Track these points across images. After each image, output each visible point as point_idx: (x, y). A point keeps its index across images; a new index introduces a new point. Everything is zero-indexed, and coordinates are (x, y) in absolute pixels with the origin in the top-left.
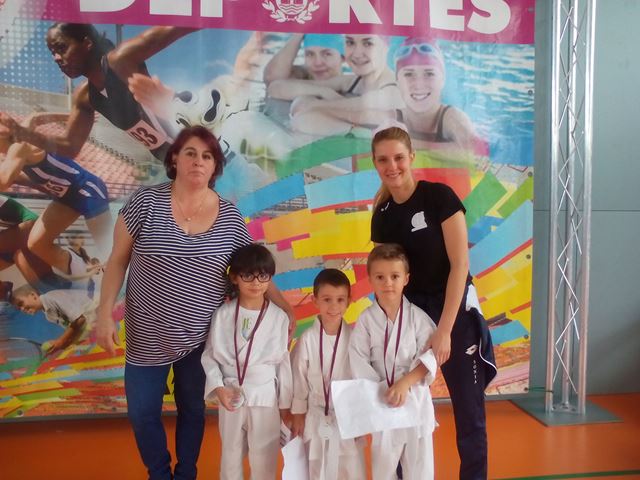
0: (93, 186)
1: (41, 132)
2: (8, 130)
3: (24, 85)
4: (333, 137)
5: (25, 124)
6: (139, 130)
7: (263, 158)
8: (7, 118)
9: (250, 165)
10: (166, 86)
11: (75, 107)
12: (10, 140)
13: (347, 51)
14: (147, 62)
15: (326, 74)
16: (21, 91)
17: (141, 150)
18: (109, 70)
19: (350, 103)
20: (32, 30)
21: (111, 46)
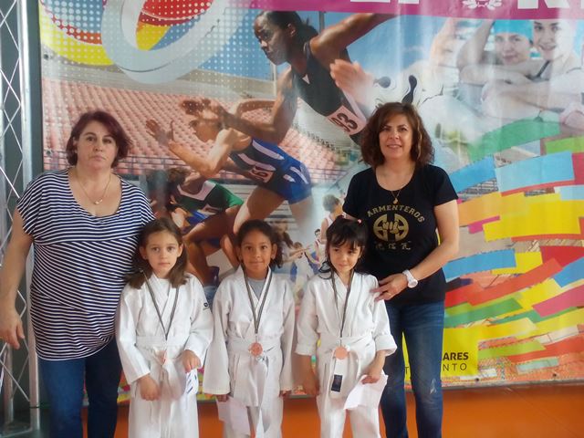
0: (297, 171)
1: (247, 119)
2: (217, 117)
3: (232, 71)
4: (522, 121)
5: (232, 110)
6: (339, 115)
7: (456, 142)
8: (216, 105)
9: (444, 149)
10: (367, 72)
11: (280, 93)
12: (219, 127)
13: (536, 36)
14: (349, 48)
15: (515, 59)
16: (229, 78)
17: (341, 135)
18: (312, 56)
19: (538, 87)
20: (241, 18)
21: (314, 33)
